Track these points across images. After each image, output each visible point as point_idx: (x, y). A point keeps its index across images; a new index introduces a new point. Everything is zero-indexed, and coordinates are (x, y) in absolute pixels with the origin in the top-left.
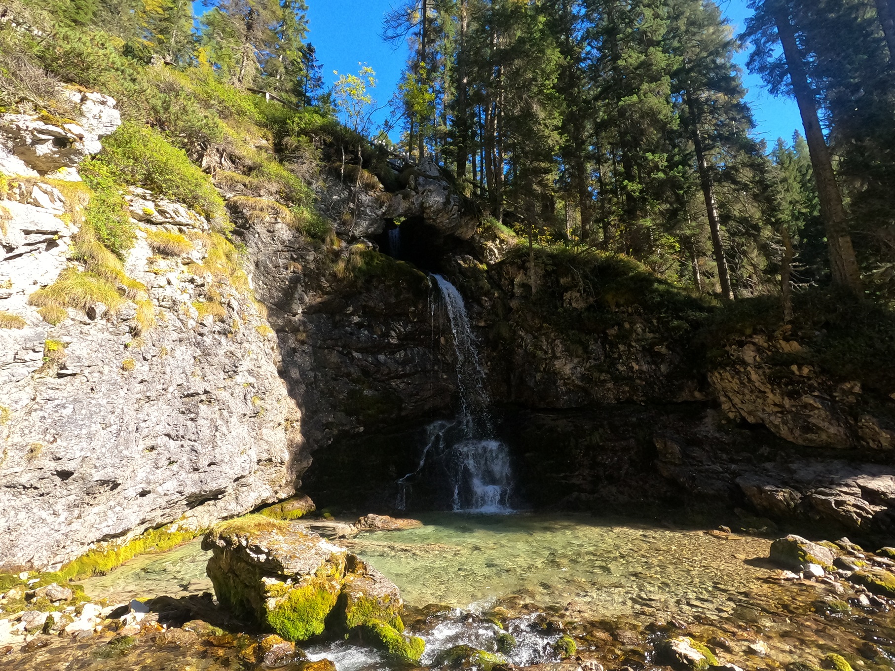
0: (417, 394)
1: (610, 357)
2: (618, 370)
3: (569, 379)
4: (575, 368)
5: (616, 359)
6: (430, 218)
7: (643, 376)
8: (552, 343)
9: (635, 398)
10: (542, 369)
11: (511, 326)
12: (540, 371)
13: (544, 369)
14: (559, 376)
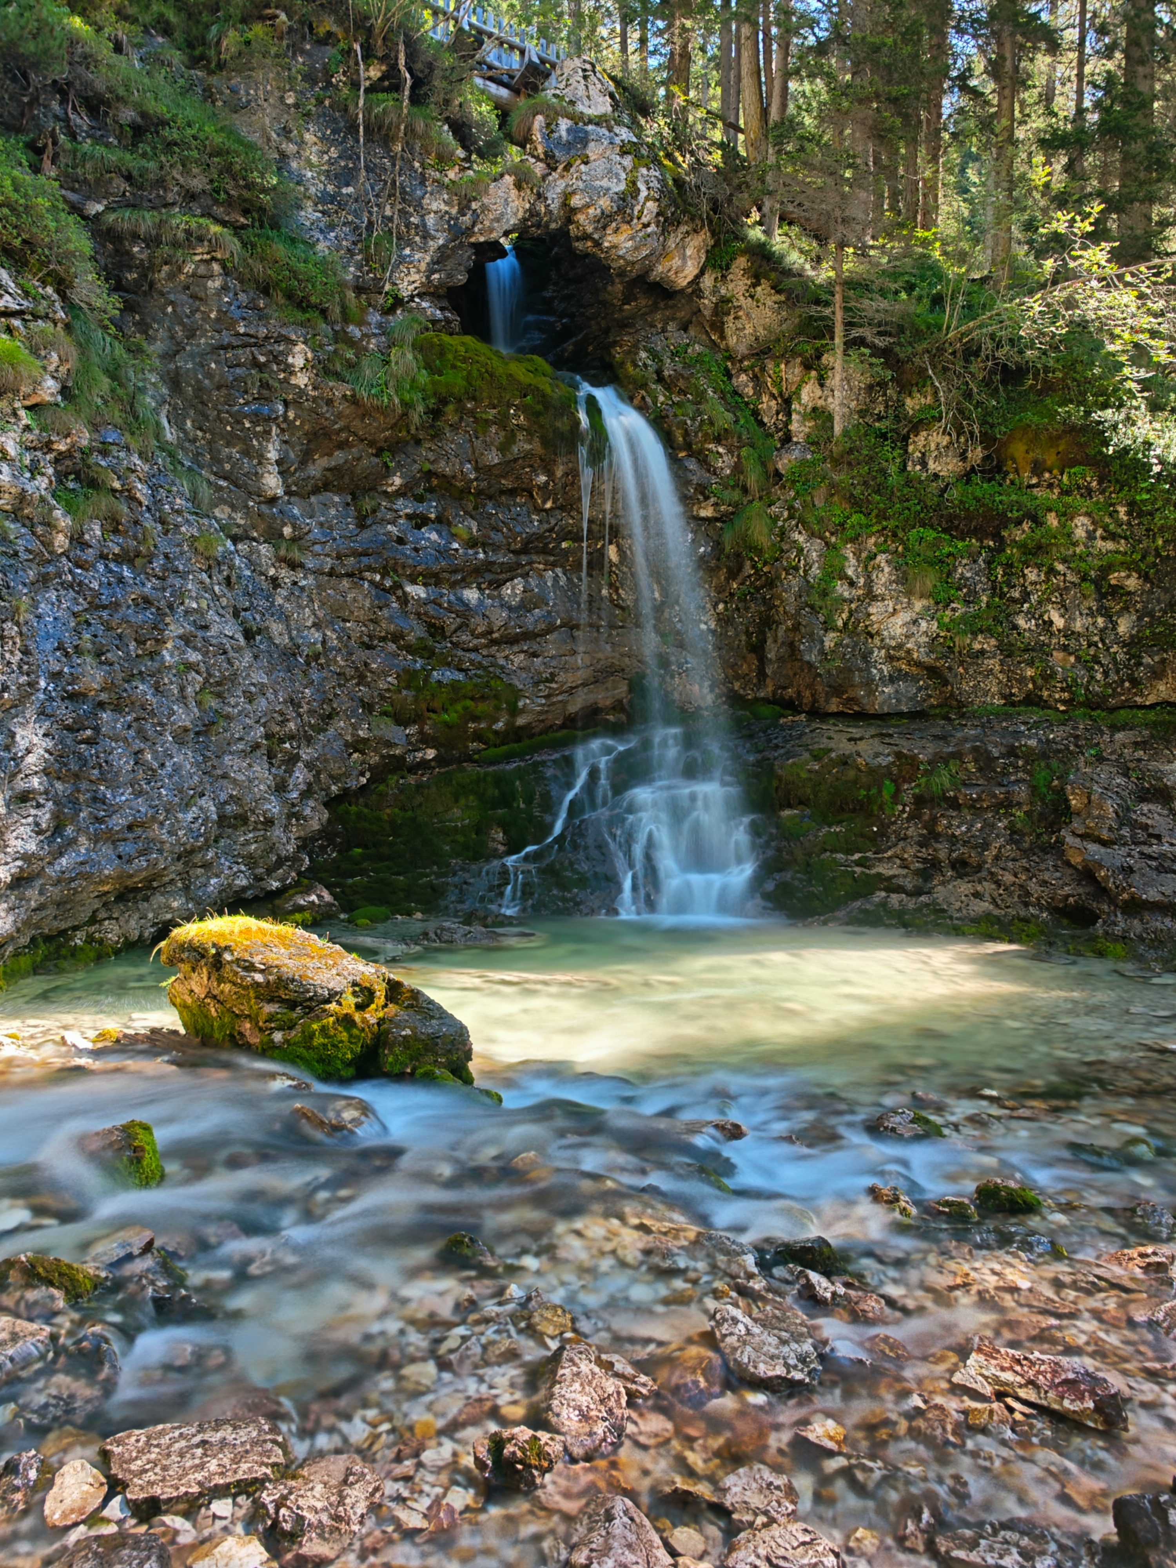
0: (552, 679)
1: (1002, 596)
2: (1015, 627)
3: (900, 646)
4: (915, 622)
5: (1013, 600)
6: (587, 237)
7: (1073, 643)
8: (868, 562)
9: (1045, 694)
10: (840, 623)
11: (775, 519)
12: (835, 629)
13: (845, 624)
14: (877, 641)
